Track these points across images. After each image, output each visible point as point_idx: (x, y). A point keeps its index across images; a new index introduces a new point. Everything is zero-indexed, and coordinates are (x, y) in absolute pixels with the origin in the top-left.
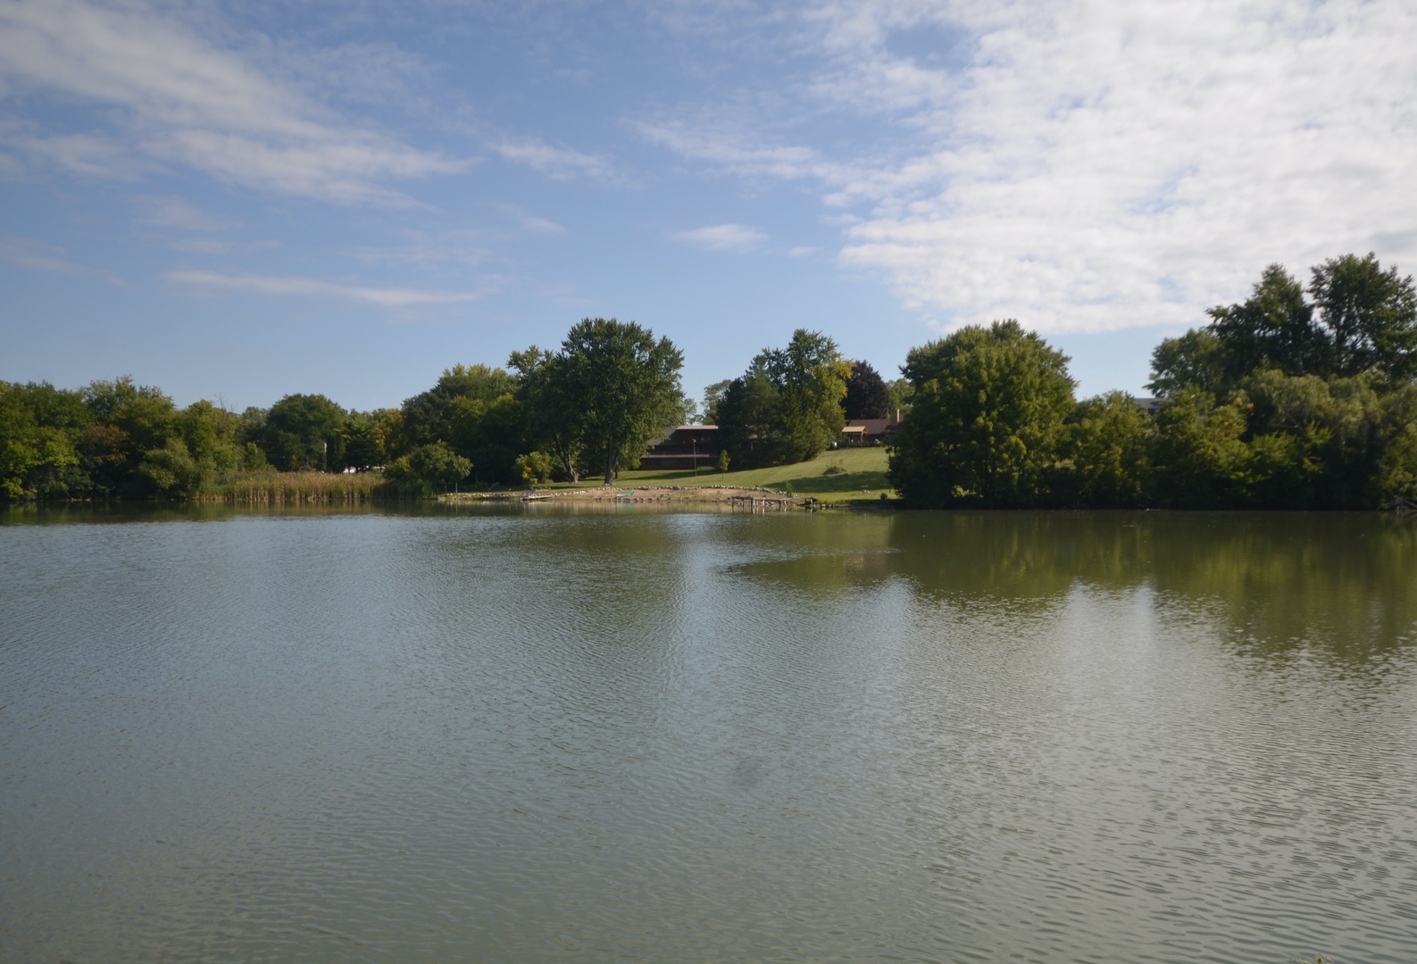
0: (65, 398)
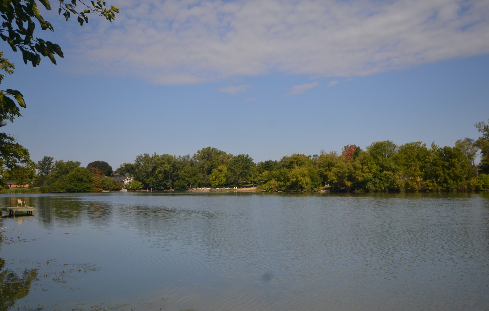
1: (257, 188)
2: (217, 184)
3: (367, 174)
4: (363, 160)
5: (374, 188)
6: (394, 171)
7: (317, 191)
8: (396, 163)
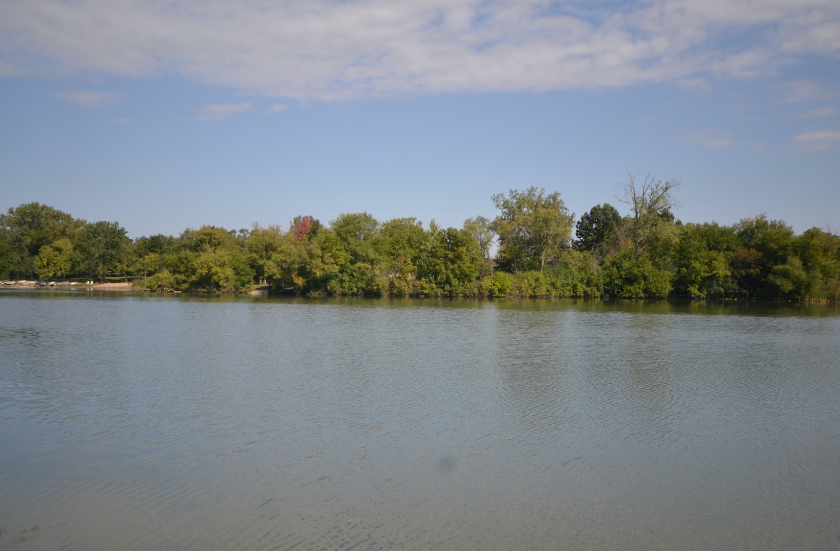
0: (725, 232)
1: (134, 285)
2: (51, 275)
3: (330, 266)
4: (325, 242)
5: (340, 289)
6: (372, 262)
7: (245, 292)
8: (377, 250)
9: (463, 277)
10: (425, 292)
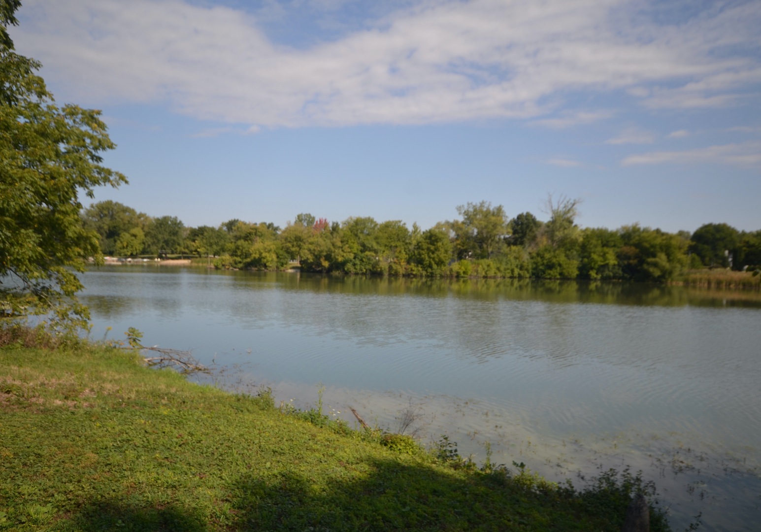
1: (192, 262)
2: (129, 254)
3: (348, 254)
4: (344, 237)
5: (354, 270)
6: (376, 252)
7: (284, 271)
8: (378, 243)
9: (440, 263)
10: (414, 273)
